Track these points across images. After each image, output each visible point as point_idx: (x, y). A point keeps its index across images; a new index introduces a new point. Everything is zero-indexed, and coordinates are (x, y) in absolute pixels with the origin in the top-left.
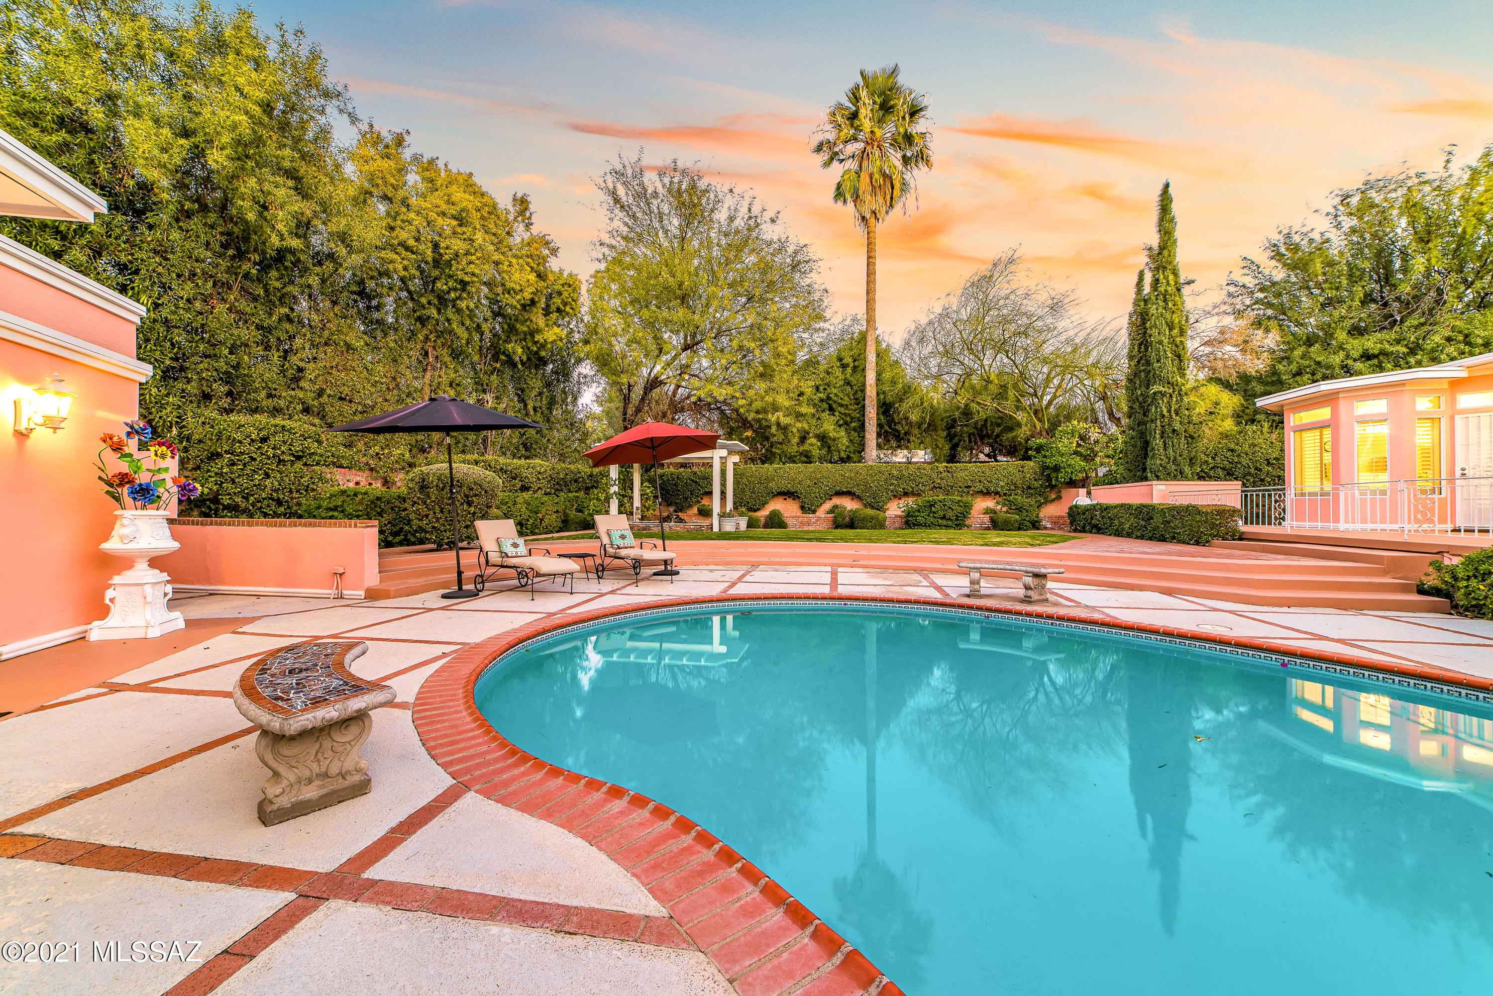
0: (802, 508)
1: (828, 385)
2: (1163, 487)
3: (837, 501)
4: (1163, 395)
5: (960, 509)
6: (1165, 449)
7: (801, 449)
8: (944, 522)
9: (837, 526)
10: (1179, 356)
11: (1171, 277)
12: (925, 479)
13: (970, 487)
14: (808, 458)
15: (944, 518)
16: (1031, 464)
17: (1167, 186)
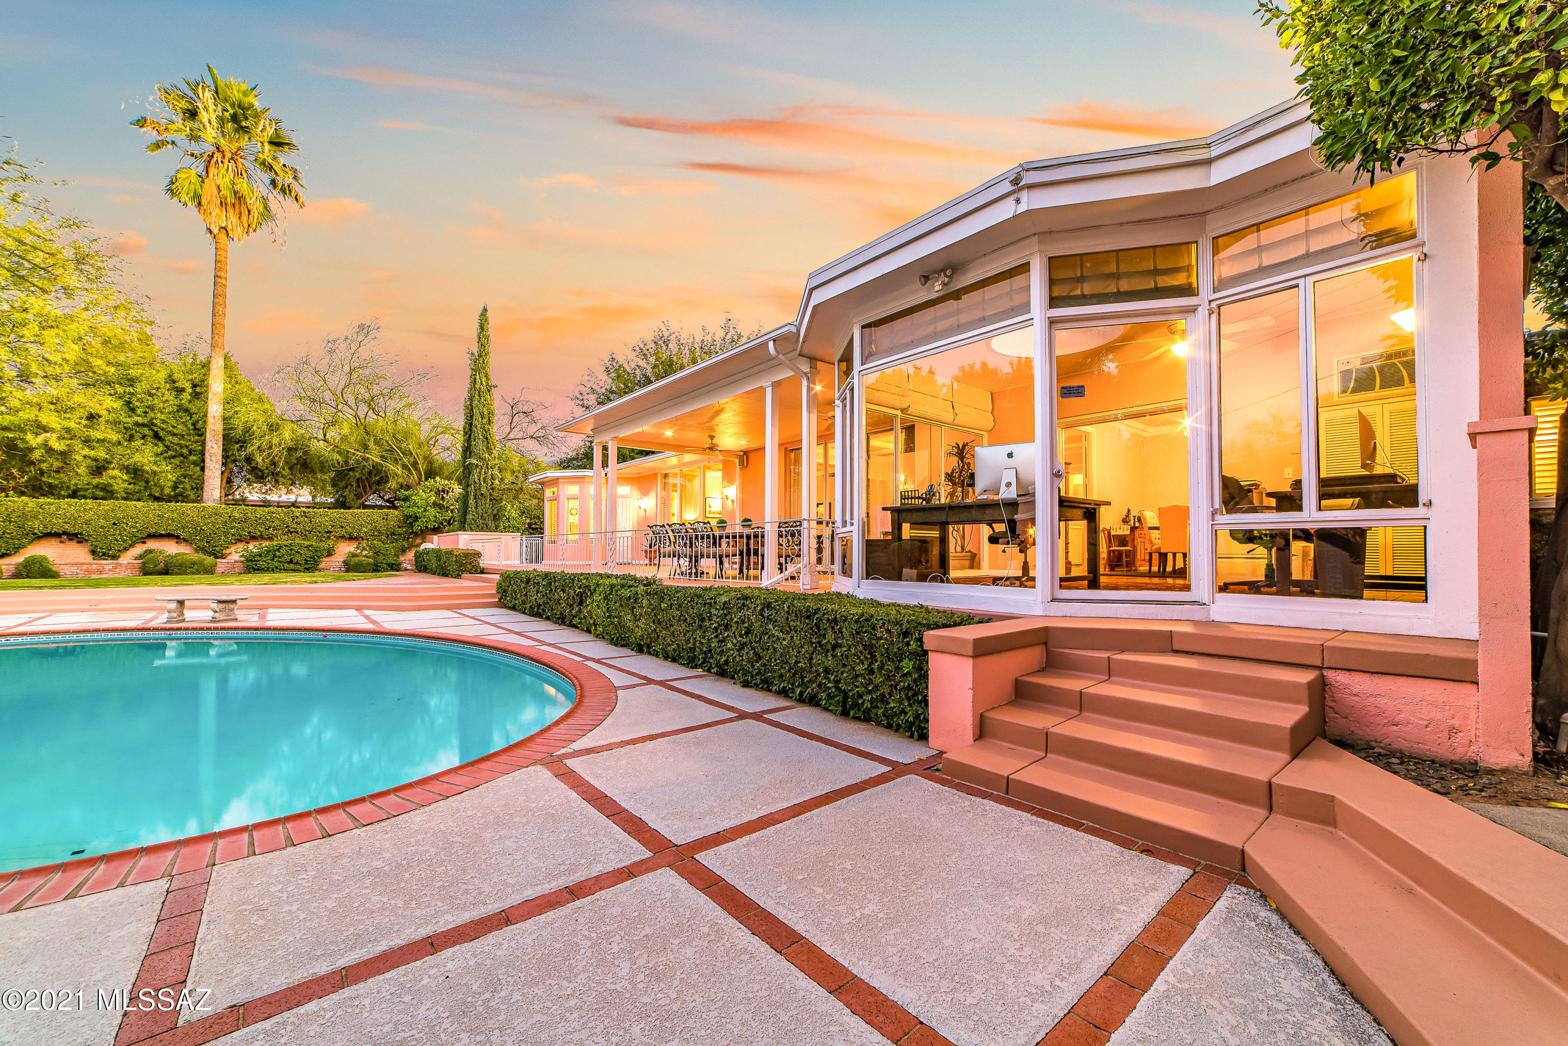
0: (93, 552)
1: (152, 408)
2: (467, 536)
3: (152, 545)
4: (477, 466)
5: (309, 554)
6: (476, 508)
7: (96, 481)
8: (292, 566)
9: (146, 573)
10: (487, 439)
11: (484, 379)
12: (277, 522)
13: (330, 532)
14: (108, 493)
15: (291, 561)
16: (396, 512)
17: (485, 310)
